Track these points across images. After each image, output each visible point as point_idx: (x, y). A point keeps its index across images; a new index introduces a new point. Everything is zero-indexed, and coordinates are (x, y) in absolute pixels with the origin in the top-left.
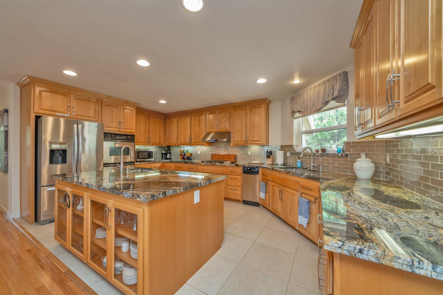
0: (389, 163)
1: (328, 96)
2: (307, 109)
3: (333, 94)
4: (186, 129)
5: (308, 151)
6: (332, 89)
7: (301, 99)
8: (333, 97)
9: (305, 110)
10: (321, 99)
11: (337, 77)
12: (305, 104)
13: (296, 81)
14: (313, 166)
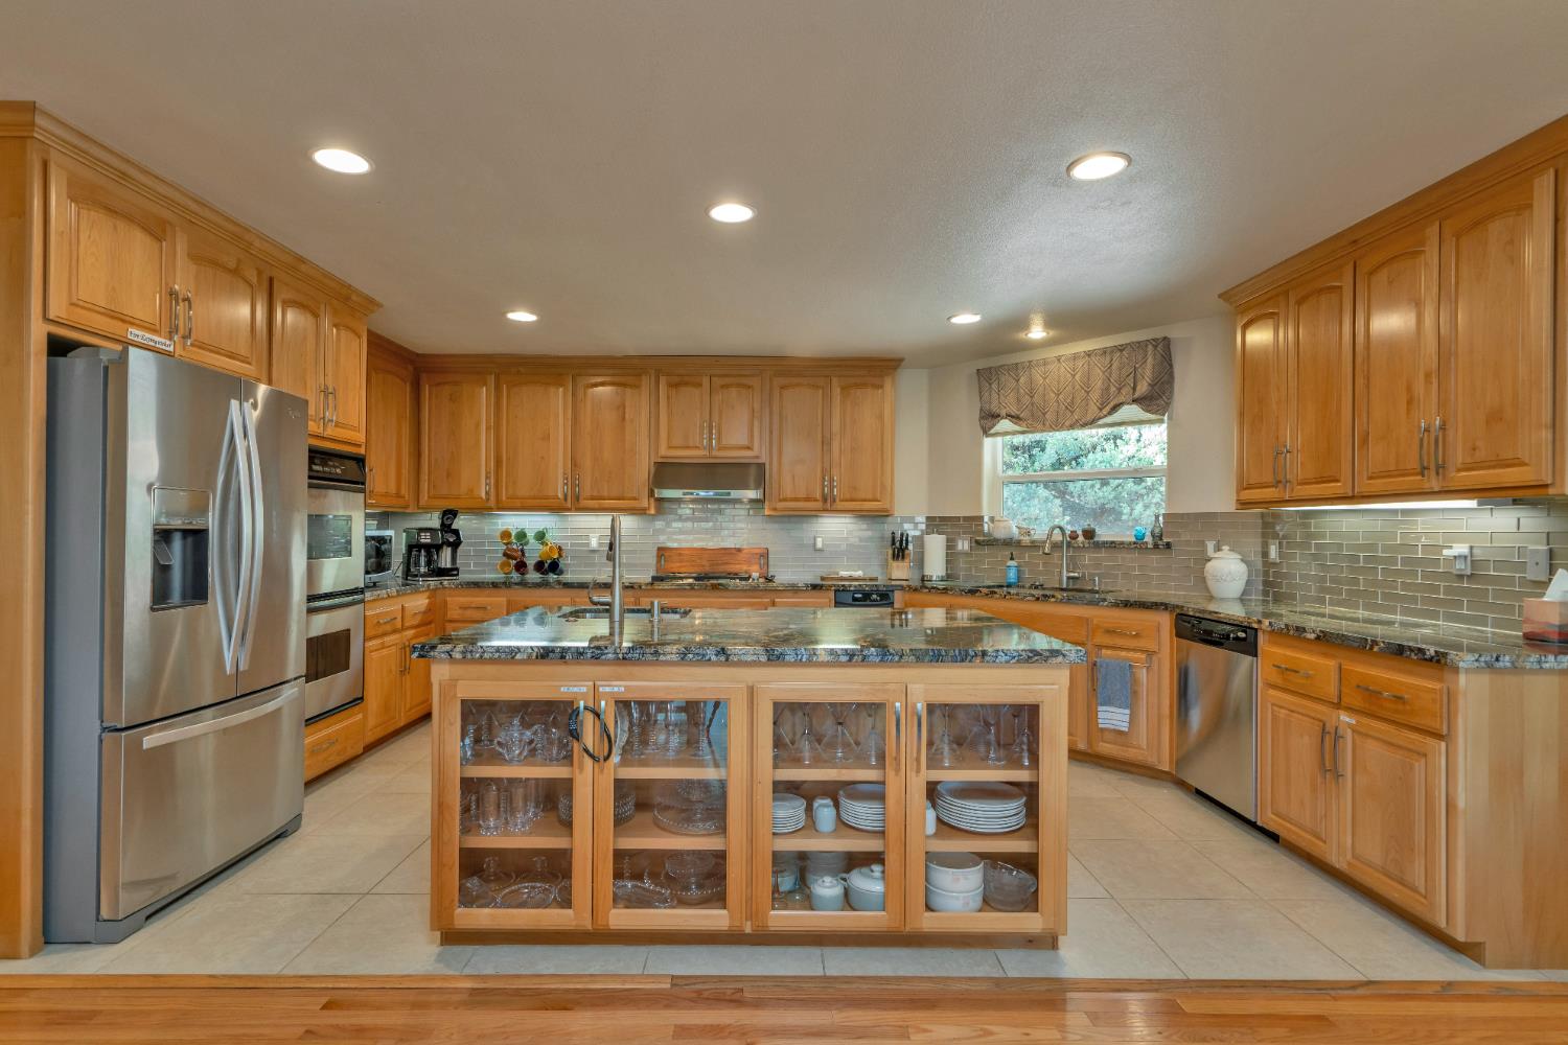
0: (1278, 561)
1: (1119, 389)
2: (1044, 414)
3: (1134, 389)
4: (546, 438)
5: (1057, 536)
6: (1132, 375)
7: (1022, 380)
8: (1137, 395)
9: (1034, 417)
10: (1095, 396)
11: (1146, 346)
12: (1036, 399)
13: (1037, 333)
14: (1069, 578)
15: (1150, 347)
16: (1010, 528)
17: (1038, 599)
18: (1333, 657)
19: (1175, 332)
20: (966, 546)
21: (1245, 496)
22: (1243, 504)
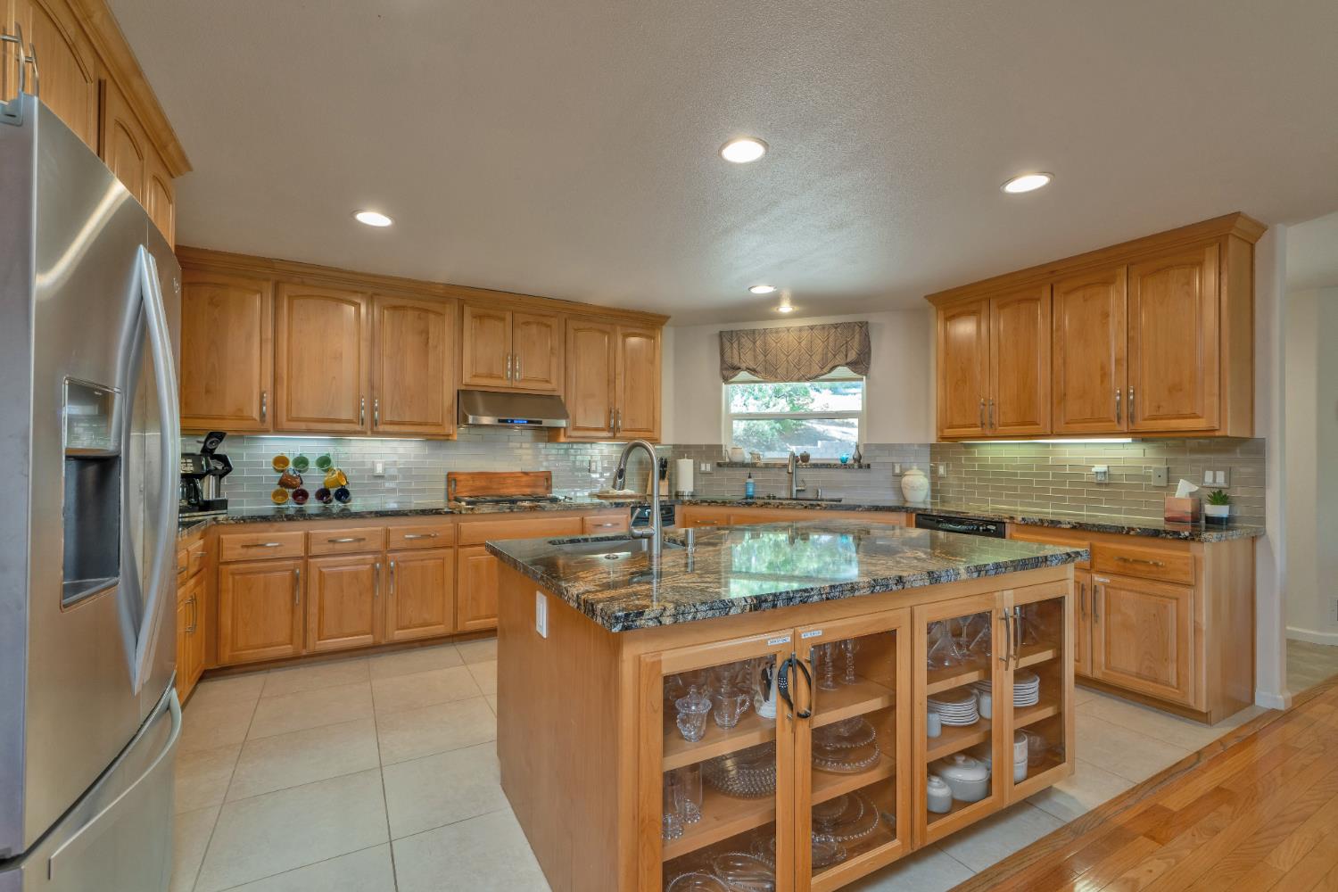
1: (835, 356)
2: (776, 369)
3: (846, 355)
6: (844, 346)
7: (758, 343)
8: (849, 360)
9: (768, 370)
10: (817, 358)
11: (854, 326)
12: (769, 357)
13: (786, 308)
14: (797, 491)
15: (857, 327)
16: (742, 454)
17: (806, 507)
18: (1083, 539)
19: (873, 319)
20: (709, 467)
21: (948, 432)
22: (944, 438)
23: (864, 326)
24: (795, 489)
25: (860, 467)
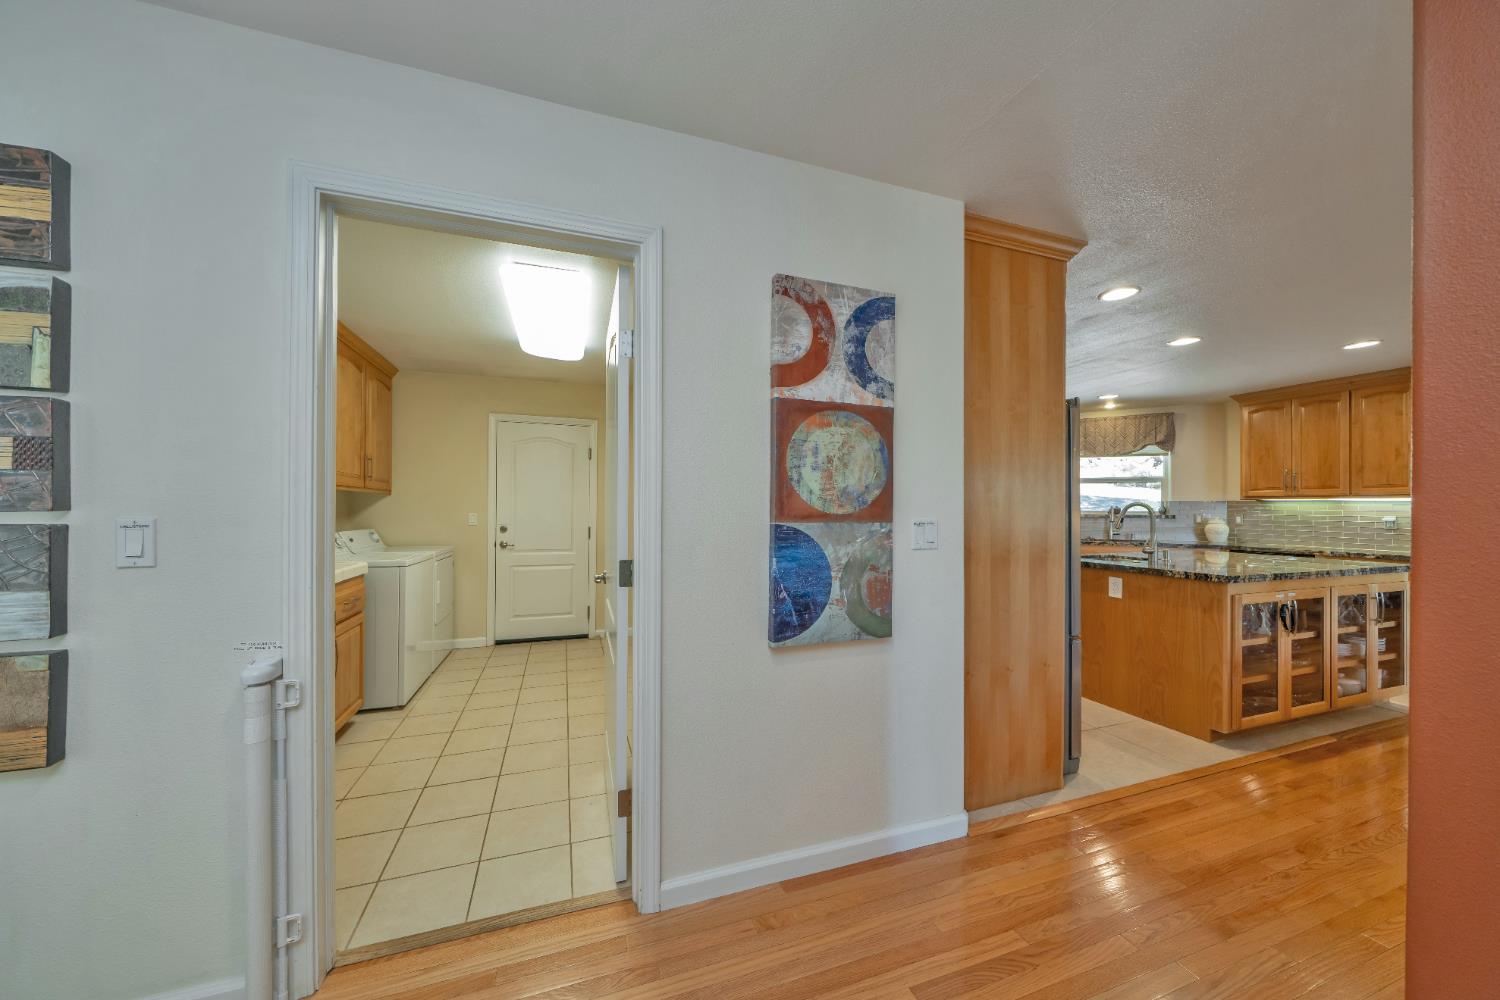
1: (1146, 437)
3: (1155, 437)
6: (1154, 430)
8: (1158, 440)
10: (1131, 439)
11: (1162, 416)
13: (1109, 406)
19: (1178, 412)
21: (1251, 493)
22: (1248, 497)
23: (1170, 416)
24: (1112, 533)
25: (1167, 517)
